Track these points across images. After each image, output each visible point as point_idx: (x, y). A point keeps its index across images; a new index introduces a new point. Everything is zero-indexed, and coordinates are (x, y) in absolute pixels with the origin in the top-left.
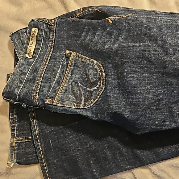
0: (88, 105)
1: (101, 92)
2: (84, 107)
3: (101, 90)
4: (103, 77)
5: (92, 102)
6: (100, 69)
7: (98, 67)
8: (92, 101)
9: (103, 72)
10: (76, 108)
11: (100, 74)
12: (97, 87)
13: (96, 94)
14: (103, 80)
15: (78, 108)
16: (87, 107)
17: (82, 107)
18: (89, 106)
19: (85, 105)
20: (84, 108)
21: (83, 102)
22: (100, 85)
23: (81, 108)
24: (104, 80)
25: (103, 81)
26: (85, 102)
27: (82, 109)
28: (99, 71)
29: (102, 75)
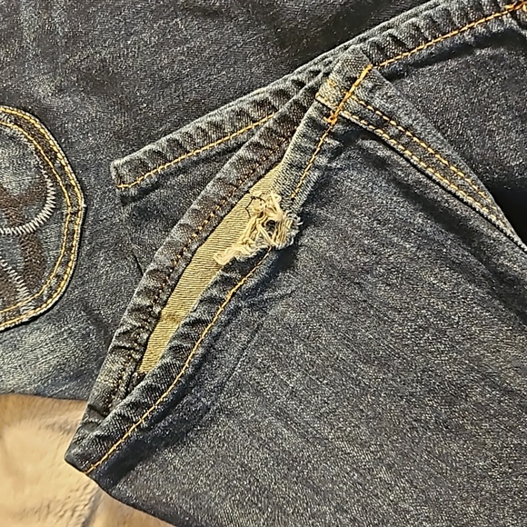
0: (50, 296)
1: (79, 221)
2: (39, 311)
3: (75, 214)
4: (56, 157)
5: (57, 276)
6: (30, 129)
7: (20, 126)
8: (58, 270)
9: (48, 135)
10: (7, 329)
11: (38, 152)
12: (47, 207)
13: (60, 236)
14: (62, 167)
15: (16, 326)
16: (51, 302)
17: (32, 314)
18: (56, 297)
19: (39, 302)
20: (42, 315)
21: (23, 291)
22: (59, 195)
23: (25, 319)
24: (68, 169)
25: (63, 175)
26: (30, 288)
27: (34, 319)
28: (29, 141)
29: (49, 151)
